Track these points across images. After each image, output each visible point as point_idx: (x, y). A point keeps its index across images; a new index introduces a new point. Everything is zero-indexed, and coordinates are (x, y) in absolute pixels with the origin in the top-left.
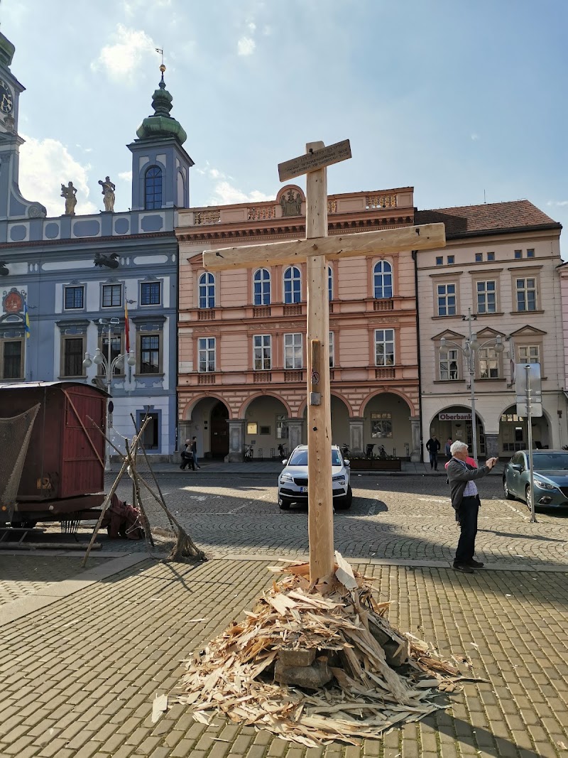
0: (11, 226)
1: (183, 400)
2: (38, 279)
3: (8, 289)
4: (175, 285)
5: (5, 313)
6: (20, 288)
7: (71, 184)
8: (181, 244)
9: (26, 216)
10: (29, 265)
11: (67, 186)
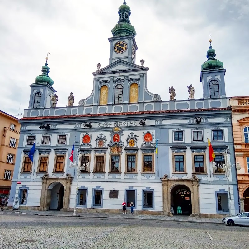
0: (145, 104)
1: (241, 187)
2: (160, 127)
3: (145, 132)
4: (231, 132)
5: (144, 142)
6: (151, 131)
7: (172, 87)
8: (233, 113)
9: (153, 101)
10: (155, 121)
11: (171, 88)
